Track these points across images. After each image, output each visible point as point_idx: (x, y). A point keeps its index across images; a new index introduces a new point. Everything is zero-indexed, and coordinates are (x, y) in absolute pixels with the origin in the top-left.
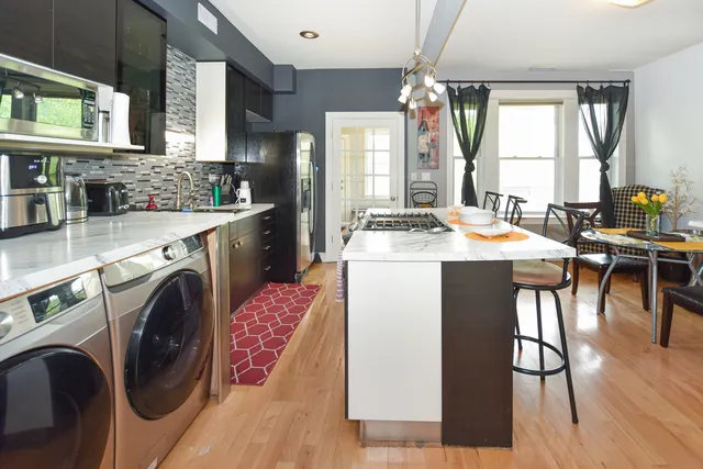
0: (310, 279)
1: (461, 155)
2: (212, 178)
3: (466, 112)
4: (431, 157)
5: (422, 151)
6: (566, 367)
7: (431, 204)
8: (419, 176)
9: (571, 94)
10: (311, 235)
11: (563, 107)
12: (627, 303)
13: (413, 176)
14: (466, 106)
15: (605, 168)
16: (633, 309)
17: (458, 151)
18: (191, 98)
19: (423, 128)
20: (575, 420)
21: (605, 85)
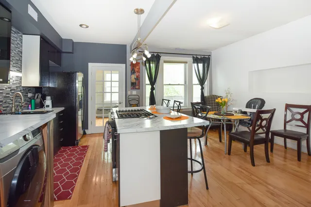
0: (82, 142)
1: (149, 83)
2: (30, 95)
3: (151, 65)
4: (136, 85)
5: (133, 81)
6: (204, 168)
7: (137, 105)
8: (131, 92)
9: (190, 59)
10: (83, 122)
11: (187, 64)
12: (213, 140)
13: (129, 93)
14: (151, 62)
15: (202, 89)
16: (216, 142)
17: (148, 82)
18: (19, 53)
19: (133, 72)
20: (207, 188)
21: (202, 57)
